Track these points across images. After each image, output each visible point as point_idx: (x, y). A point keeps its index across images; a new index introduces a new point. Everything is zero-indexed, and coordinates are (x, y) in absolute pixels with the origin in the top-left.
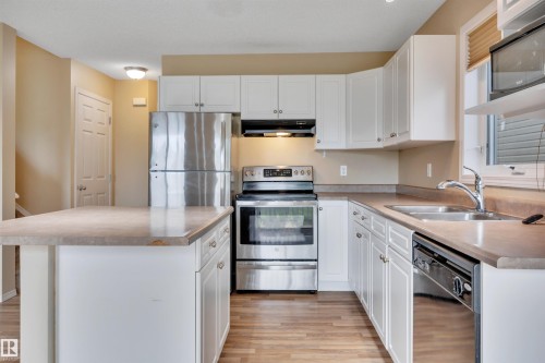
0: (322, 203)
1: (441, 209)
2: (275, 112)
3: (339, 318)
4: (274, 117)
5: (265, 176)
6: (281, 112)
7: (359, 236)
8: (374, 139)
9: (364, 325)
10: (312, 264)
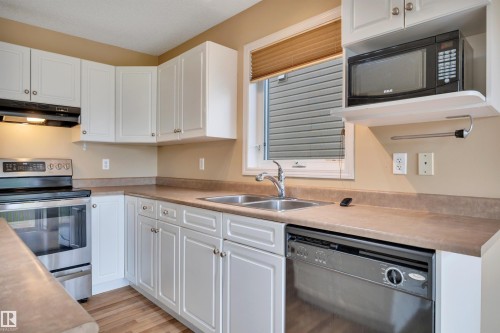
0: (94, 199)
1: (240, 198)
2: (26, 92)
3: (134, 322)
4: (25, 98)
5: (5, 170)
6: (35, 93)
7: (155, 231)
8: (147, 133)
9: (164, 321)
10: (84, 269)
